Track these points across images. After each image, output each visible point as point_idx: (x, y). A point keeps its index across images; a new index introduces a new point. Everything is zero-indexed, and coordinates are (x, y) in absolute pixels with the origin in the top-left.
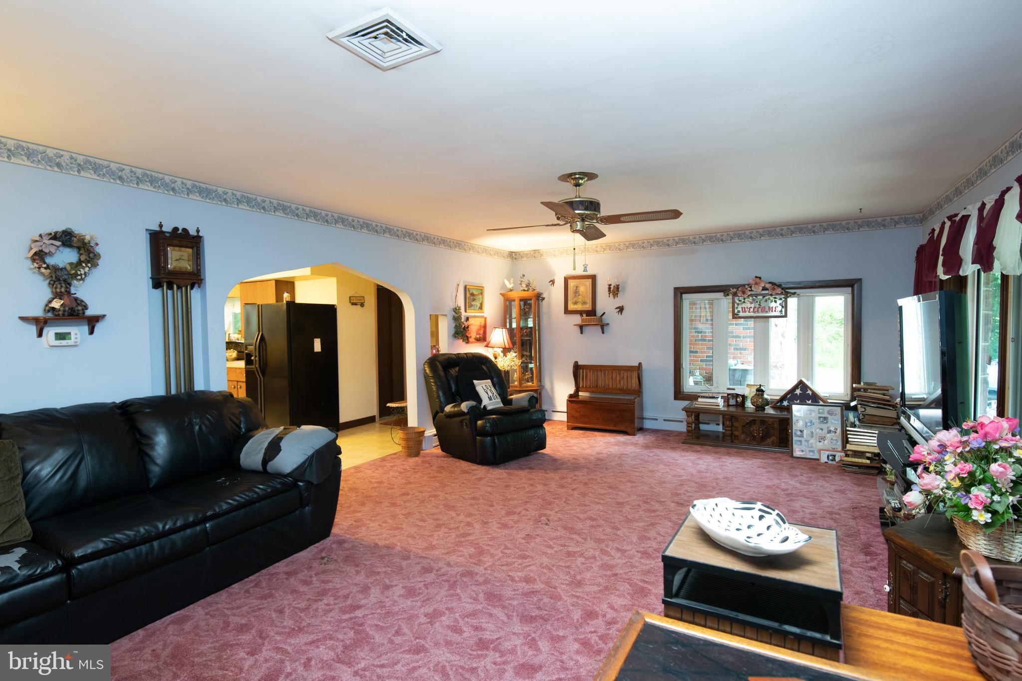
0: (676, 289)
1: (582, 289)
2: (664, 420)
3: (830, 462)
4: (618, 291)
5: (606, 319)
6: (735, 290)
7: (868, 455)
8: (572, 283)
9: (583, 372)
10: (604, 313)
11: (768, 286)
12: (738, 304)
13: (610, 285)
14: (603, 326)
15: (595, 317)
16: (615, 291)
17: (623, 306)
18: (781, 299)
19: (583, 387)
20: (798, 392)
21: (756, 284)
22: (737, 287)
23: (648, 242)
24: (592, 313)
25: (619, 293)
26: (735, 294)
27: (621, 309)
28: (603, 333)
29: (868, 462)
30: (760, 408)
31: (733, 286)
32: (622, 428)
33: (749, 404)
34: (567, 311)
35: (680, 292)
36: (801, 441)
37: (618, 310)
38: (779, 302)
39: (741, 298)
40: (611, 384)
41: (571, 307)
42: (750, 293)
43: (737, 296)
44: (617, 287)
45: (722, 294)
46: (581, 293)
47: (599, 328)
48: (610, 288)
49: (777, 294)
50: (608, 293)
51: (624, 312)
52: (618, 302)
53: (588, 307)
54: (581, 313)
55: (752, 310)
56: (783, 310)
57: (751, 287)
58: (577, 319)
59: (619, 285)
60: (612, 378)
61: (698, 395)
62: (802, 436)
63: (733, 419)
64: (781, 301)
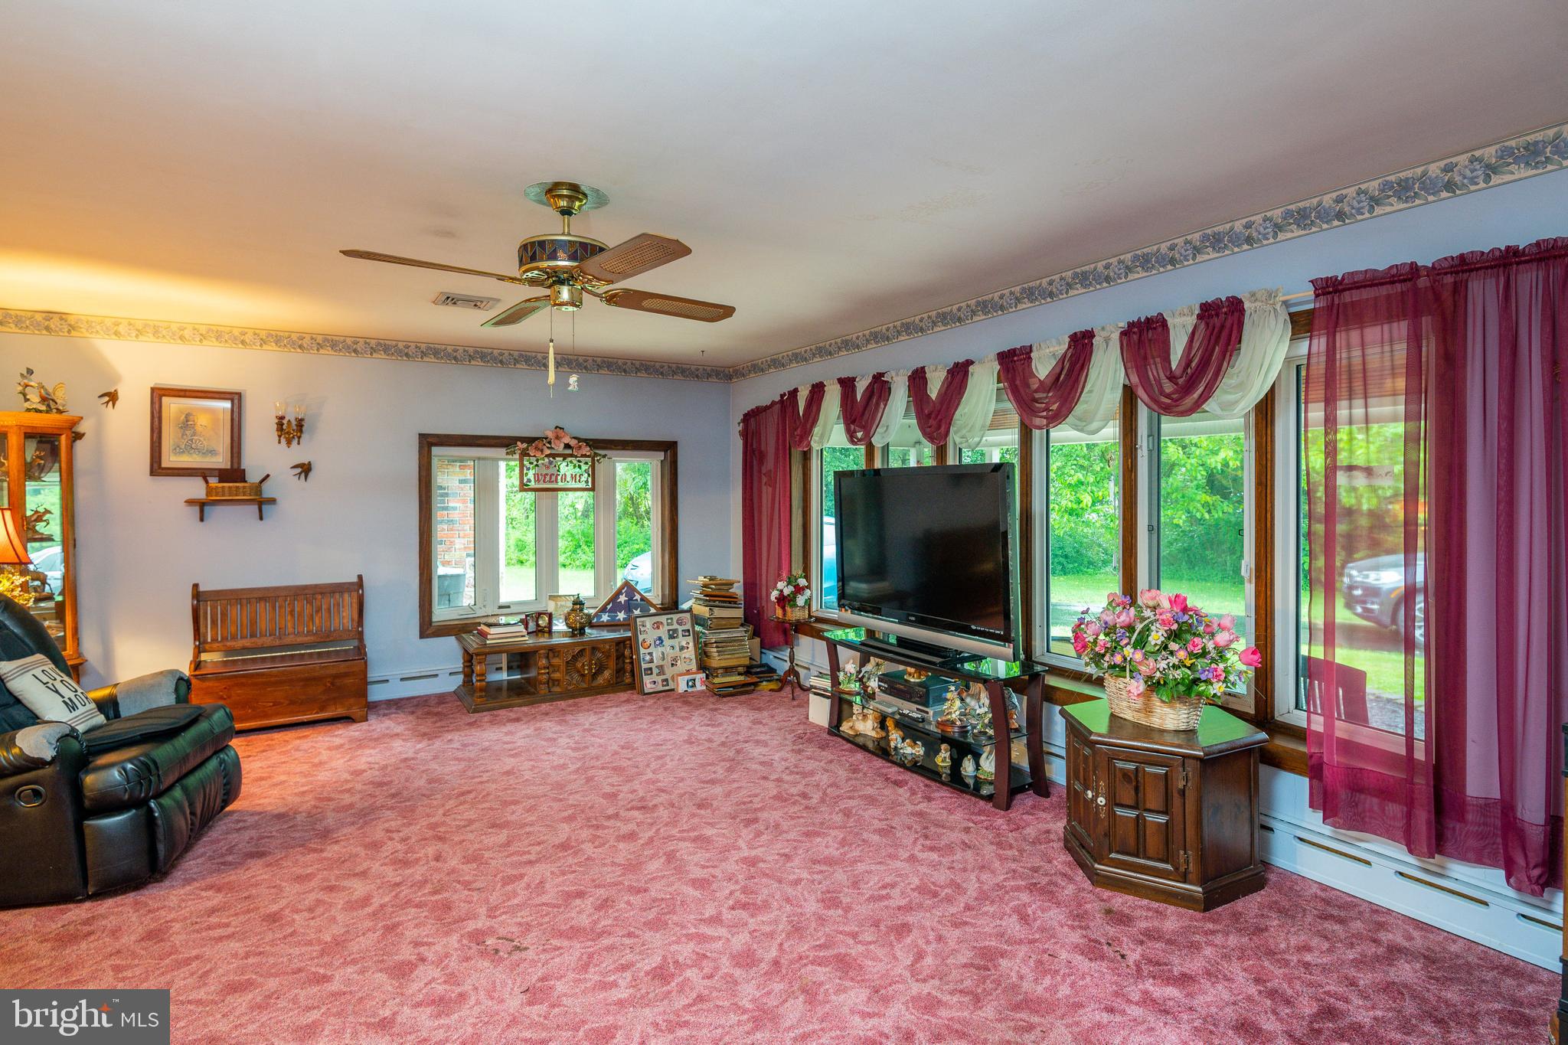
0: (423, 437)
1: (202, 421)
2: (402, 679)
3: (690, 690)
4: (301, 431)
5: (268, 491)
6: (525, 445)
7: (741, 669)
8: (172, 407)
9: (213, 609)
10: (268, 476)
11: (573, 443)
12: (528, 469)
13: (282, 418)
14: (261, 502)
15: (241, 485)
16: (290, 430)
17: (310, 463)
18: (586, 463)
19: (214, 640)
20: (623, 599)
21: (557, 438)
22: (530, 440)
23: (366, 343)
24: (234, 474)
25: (304, 436)
26: (524, 454)
27: (305, 469)
28: (261, 518)
29: (741, 678)
30: (577, 631)
31: (523, 440)
32: (340, 711)
33: (560, 626)
34: (157, 468)
35: (428, 442)
36: (651, 669)
37: (299, 470)
38: (584, 467)
39: (533, 459)
40: (289, 625)
41: (169, 460)
42: (548, 452)
43: (529, 455)
44: (300, 424)
45: (503, 451)
46: (199, 428)
47: (255, 508)
48: (280, 425)
49: (583, 456)
50: (276, 434)
51: (311, 475)
52: (299, 453)
53: (221, 460)
54: (204, 474)
55: (548, 478)
56: (590, 479)
57: (550, 443)
58: (196, 489)
59: (302, 420)
60: (292, 613)
61: (478, 621)
62: (651, 661)
63: (551, 654)
64: (586, 467)
